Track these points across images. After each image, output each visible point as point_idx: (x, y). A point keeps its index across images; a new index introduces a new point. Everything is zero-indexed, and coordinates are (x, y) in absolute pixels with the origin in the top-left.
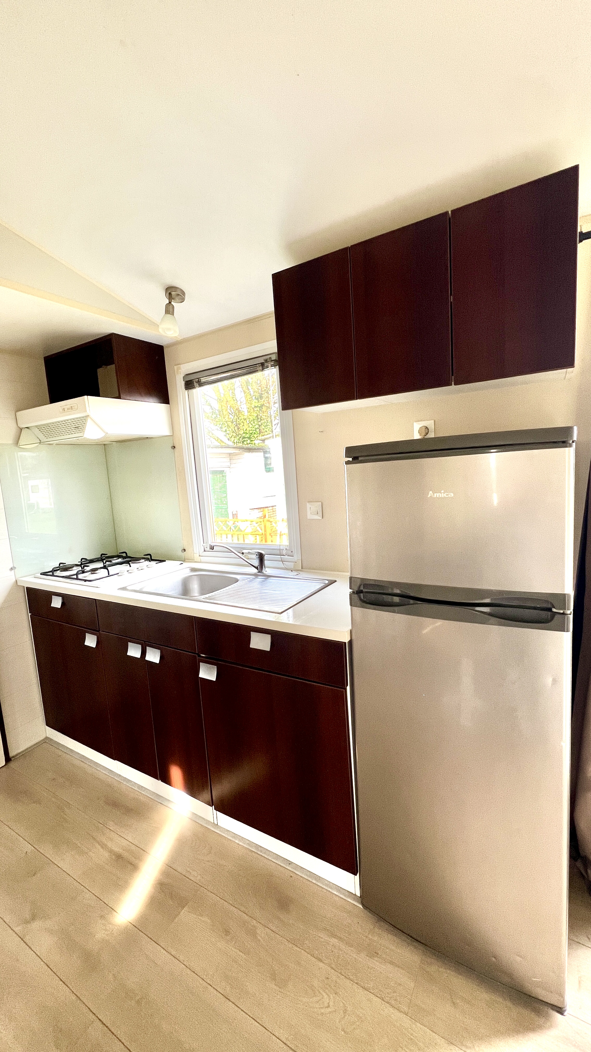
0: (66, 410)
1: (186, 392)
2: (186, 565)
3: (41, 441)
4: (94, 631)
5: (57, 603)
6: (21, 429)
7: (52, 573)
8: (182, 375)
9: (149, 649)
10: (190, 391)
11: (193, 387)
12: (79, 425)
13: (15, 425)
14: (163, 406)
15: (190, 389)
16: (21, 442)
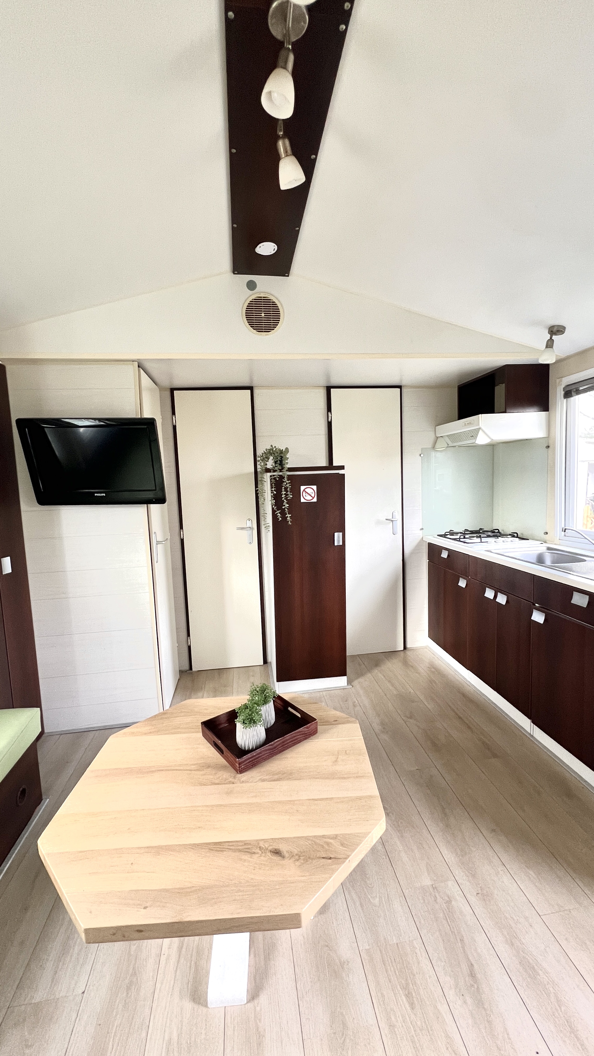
0: (466, 424)
1: (565, 400)
2: (545, 545)
3: (448, 445)
4: (465, 576)
5: (445, 555)
6: (437, 438)
7: (444, 536)
8: (563, 386)
9: (499, 595)
10: (569, 399)
11: (571, 396)
12: (474, 434)
13: (434, 435)
14: (544, 413)
15: (568, 397)
16: (437, 446)
